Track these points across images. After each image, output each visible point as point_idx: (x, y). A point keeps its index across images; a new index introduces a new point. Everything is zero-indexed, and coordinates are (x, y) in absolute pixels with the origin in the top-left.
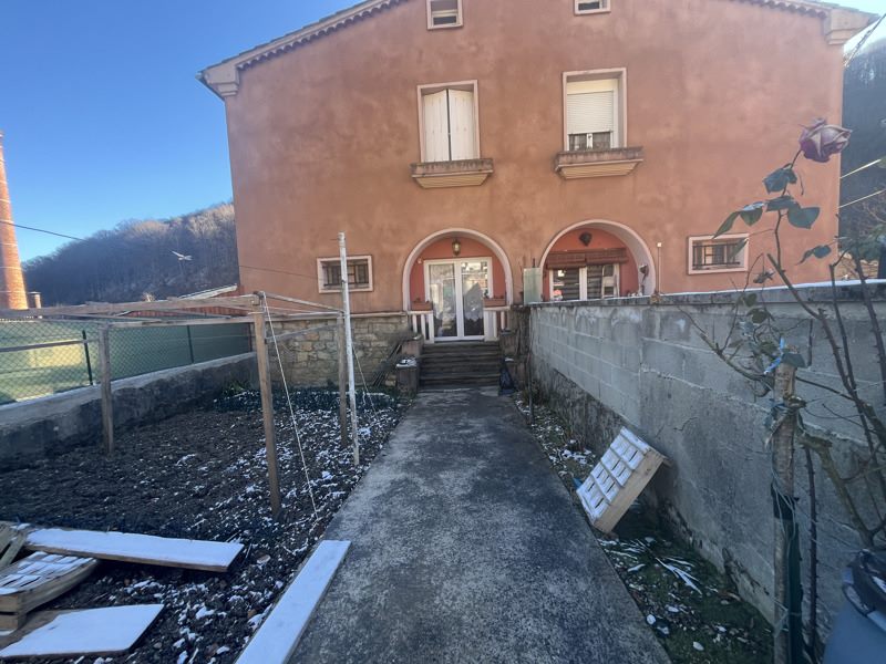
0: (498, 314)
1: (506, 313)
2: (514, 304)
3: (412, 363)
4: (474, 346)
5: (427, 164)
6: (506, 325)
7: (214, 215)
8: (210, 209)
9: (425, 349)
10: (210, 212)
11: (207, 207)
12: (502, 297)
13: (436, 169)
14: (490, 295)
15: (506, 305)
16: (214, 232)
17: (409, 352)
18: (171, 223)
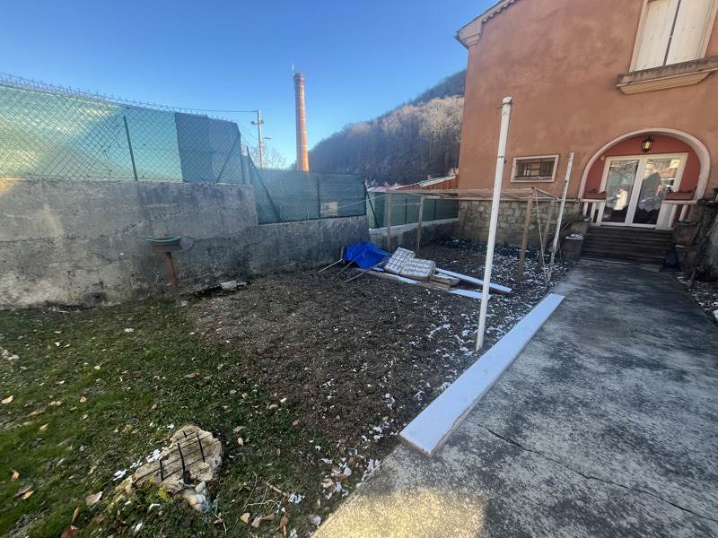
0: (680, 207)
1: (689, 206)
2: (704, 199)
3: (579, 237)
4: (641, 232)
5: (636, 73)
6: (686, 216)
7: (398, 115)
8: (396, 110)
9: (590, 229)
10: (396, 112)
11: (393, 108)
12: (689, 192)
13: (645, 75)
14: (675, 188)
15: (691, 199)
16: (397, 129)
17: (577, 230)
18: (371, 123)
